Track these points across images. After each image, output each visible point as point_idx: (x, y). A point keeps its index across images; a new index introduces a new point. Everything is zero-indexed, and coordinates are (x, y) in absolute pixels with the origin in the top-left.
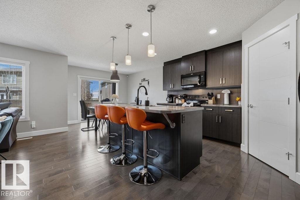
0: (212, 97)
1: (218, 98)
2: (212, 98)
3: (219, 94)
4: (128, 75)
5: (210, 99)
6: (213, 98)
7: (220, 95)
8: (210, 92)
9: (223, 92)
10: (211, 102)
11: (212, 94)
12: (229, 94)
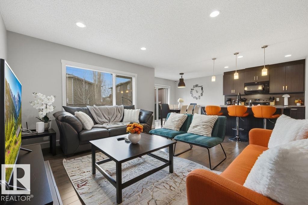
1: (277, 101)
4: (176, 81)
5: (272, 101)
6: (274, 101)
8: (272, 96)
9: (283, 96)
10: (272, 104)
11: (274, 97)
12: (288, 98)
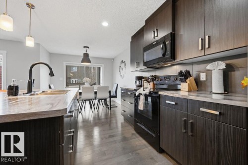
0: (187, 78)
1: (201, 79)
2: (188, 80)
3: (203, 72)
4: (113, 59)
7: (205, 73)
9: (209, 67)
10: (184, 87)
11: (188, 72)
